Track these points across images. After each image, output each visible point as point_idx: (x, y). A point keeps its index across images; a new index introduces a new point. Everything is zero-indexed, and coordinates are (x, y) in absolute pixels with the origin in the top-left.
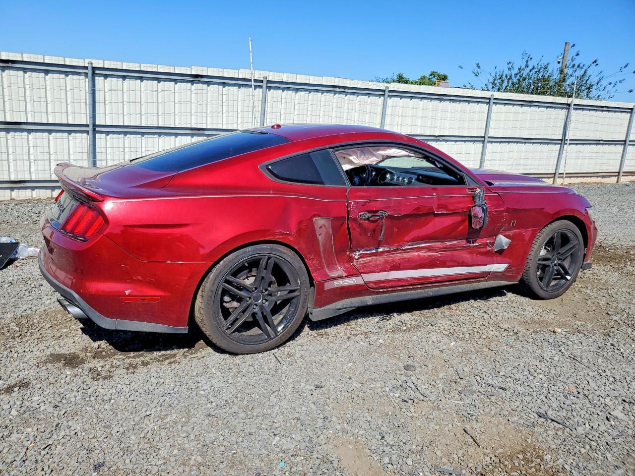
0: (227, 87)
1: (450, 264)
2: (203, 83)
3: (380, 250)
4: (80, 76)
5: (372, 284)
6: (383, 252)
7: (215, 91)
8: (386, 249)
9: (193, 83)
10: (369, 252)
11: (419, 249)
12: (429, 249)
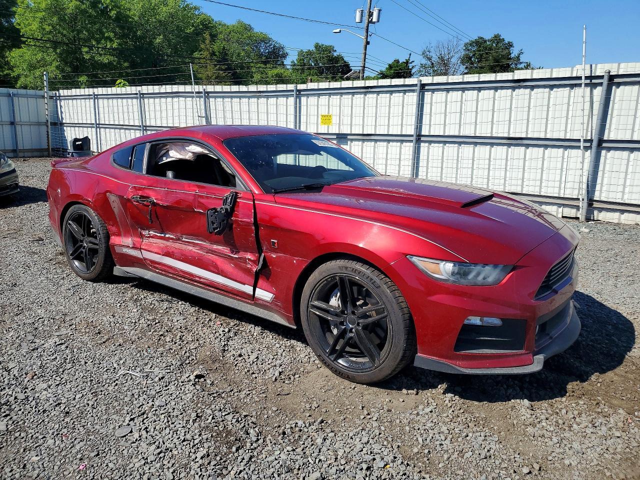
0: (555, 90)
1: (212, 269)
2: (526, 87)
3: (167, 236)
4: (414, 92)
5: (148, 262)
6: (169, 238)
7: (539, 95)
8: (172, 236)
9: (514, 88)
10: (159, 235)
11: (195, 245)
12: (201, 248)
